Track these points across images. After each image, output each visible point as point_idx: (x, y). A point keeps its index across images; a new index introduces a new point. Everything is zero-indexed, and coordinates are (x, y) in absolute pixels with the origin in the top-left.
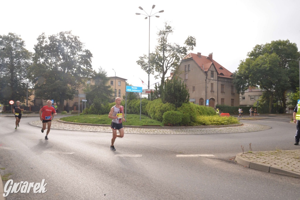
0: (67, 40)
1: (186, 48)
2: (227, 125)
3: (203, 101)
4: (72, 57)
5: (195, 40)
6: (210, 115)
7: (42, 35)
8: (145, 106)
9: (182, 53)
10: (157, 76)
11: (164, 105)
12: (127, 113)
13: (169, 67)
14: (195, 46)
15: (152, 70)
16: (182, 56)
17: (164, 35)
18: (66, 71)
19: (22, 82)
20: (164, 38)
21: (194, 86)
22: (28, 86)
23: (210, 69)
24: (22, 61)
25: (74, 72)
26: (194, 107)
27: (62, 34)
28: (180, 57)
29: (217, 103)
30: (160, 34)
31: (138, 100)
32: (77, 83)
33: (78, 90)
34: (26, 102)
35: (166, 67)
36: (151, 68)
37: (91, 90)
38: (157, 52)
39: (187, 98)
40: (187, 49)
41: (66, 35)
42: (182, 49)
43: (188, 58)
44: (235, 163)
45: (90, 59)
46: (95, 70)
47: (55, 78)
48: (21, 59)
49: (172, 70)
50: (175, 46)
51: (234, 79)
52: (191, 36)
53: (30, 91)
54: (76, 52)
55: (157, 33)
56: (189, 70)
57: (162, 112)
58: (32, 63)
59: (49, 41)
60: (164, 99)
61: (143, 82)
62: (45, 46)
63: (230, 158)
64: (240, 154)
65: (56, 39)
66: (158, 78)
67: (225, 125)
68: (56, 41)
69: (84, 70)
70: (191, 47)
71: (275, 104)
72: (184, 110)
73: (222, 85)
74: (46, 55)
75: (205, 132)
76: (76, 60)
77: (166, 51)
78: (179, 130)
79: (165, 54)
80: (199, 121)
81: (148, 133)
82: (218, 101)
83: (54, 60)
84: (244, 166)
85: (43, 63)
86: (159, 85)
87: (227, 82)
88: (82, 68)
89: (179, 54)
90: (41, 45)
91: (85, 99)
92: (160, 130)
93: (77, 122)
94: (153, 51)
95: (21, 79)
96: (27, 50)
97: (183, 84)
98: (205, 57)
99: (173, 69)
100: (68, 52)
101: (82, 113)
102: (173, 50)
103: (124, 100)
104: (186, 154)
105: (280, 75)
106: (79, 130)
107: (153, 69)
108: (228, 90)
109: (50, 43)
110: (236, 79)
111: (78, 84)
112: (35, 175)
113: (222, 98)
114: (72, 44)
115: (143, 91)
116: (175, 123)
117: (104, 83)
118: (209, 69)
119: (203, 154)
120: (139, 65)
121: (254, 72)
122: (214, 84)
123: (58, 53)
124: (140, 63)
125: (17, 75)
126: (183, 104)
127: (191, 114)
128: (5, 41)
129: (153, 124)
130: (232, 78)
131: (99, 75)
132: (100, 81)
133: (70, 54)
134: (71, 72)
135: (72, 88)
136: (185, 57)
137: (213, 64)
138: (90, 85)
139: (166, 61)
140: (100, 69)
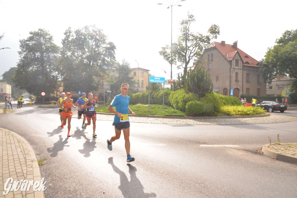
0: (92, 34)
1: (209, 37)
2: (253, 115)
3: (227, 91)
4: (96, 49)
5: (219, 28)
6: (234, 105)
7: (69, 29)
8: (168, 97)
9: (205, 42)
10: (180, 66)
11: (187, 96)
12: (150, 103)
13: (191, 57)
14: (219, 34)
15: (175, 60)
16: (205, 45)
17: (187, 25)
18: (91, 63)
19: (52, 75)
20: (186, 27)
21: (217, 75)
22: (57, 79)
23: (235, 58)
24: (52, 55)
26: (218, 97)
27: (86, 28)
28: (203, 46)
29: (242, 93)
30: (182, 23)
31: (161, 90)
32: (102, 74)
33: (102, 82)
34: (56, 93)
35: (189, 57)
36: (173, 59)
37: (114, 81)
38: (179, 42)
39: (211, 88)
40: (210, 37)
41: (91, 29)
42: (205, 38)
43: (211, 47)
44: (262, 154)
45: (113, 51)
46: (118, 62)
47: (82, 70)
48: (50, 53)
49: (195, 60)
50: (198, 35)
51: (261, 68)
52: (214, 25)
53: (59, 83)
54: (100, 44)
56: (213, 59)
57: (185, 102)
58: (60, 57)
59: (75, 35)
60: (187, 89)
61: (165, 72)
62: (71, 40)
63: (257, 150)
64: (267, 145)
65: (82, 33)
66: (180, 68)
67: (251, 115)
68: (81, 35)
69: (107, 62)
70: (215, 35)
72: (207, 100)
73: (248, 75)
74: (72, 49)
75: (230, 123)
76: (100, 53)
77: (189, 41)
78: (203, 120)
79: (187, 44)
80: (223, 111)
81: (172, 123)
82: (243, 91)
83: (80, 52)
84: (271, 158)
85: (71, 56)
86: (182, 75)
87: (253, 71)
88: (106, 60)
89: (203, 43)
90: (68, 40)
91: (110, 89)
92: (182, 120)
93: (103, 112)
94: (175, 41)
95: (50, 72)
96: (55, 44)
97: (207, 74)
98: (229, 45)
99: (196, 59)
100: (93, 44)
102: (196, 40)
103: (147, 90)
104: (210, 144)
106: (105, 119)
107: (175, 59)
108: (254, 78)
109: (76, 37)
110: (263, 67)
111: (102, 76)
112: (67, 161)
113: (247, 88)
114: (96, 37)
115: (166, 82)
116: (198, 114)
117: (127, 74)
118: (234, 57)
119: (227, 144)
120: (162, 55)
121: (282, 60)
122: (239, 73)
123: (83, 46)
124: (162, 54)
125: (47, 68)
126: (206, 94)
127: (214, 104)
128: (36, 37)
129: (176, 114)
130: (259, 66)
131: (122, 66)
132: (123, 73)
133: (95, 47)
134: (96, 64)
135: (97, 80)
136: (208, 46)
137: (238, 53)
138: (114, 77)
139: (189, 52)
140: (124, 61)
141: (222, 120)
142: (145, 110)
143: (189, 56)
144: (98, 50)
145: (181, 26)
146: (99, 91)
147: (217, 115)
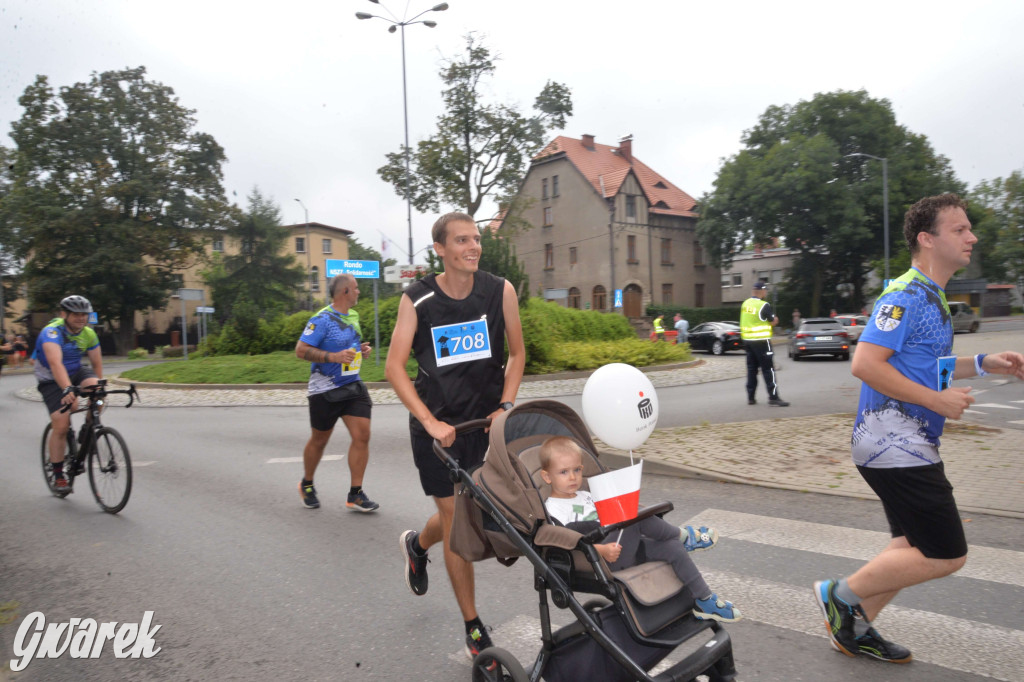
0: (131, 104)
1: (541, 124)
3: (605, 296)
4: (151, 160)
5: (570, 93)
7: (37, 84)
9: (528, 138)
13: (486, 188)
14: (570, 114)
15: (433, 198)
16: (529, 148)
17: (466, 82)
18: (135, 210)
20: (464, 86)
21: (573, 246)
23: (623, 191)
25: (164, 212)
27: (109, 80)
28: (523, 152)
29: (649, 301)
30: (454, 73)
32: (177, 249)
33: (180, 276)
35: (479, 187)
36: (427, 191)
37: (225, 273)
38: (445, 137)
40: (545, 124)
41: (125, 86)
42: (527, 125)
43: (550, 156)
45: (215, 167)
46: (235, 205)
47: (97, 237)
49: (497, 198)
50: (504, 117)
51: (700, 219)
52: (555, 84)
53: (8, 286)
54: (163, 142)
55: (440, 74)
56: (557, 194)
58: (7, 187)
59: (65, 106)
62: (50, 124)
65: (92, 100)
68: (90, 105)
69: (196, 203)
70: (557, 117)
71: (831, 294)
73: (666, 242)
76: (167, 173)
79: (471, 143)
80: (560, 358)
82: (651, 293)
83: (88, 172)
87: (679, 229)
88: (190, 199)
89: (521, 142)
90: (36, 123)
91: (211, 302)
94: (431, 133)
98: (613, 148)
99: (501, 192)
100: (138, 142)
101: (197, 353)
102: (499, 130)
105: (838, 202)
107: (433, 194)
108: (683, 253)
109: (69, 115)
111: (178, 256)
113: (664, 282)
114: (147, 115)
117: (267, 249)
118: (620, 188)
120: (388, 181)
121: (760, 195)
122: (639, 237)
123: (99, 147)
124: (389, 177)
127: (529, 339)
130: (697, 215)
131: (251, 219)
132: (256, 242)
133: (145, 151)
134: (152, 213)
135: (159, 269)
136: (539, 151)
137: (631, 172)
138: (222, 257)
139: (478, 169)
140: (256, 200)
141: (550, 383)
143: (478, 184)
144: (157, 162)
145: (448, 83)
146: (168, 309)
147: (540, 369)
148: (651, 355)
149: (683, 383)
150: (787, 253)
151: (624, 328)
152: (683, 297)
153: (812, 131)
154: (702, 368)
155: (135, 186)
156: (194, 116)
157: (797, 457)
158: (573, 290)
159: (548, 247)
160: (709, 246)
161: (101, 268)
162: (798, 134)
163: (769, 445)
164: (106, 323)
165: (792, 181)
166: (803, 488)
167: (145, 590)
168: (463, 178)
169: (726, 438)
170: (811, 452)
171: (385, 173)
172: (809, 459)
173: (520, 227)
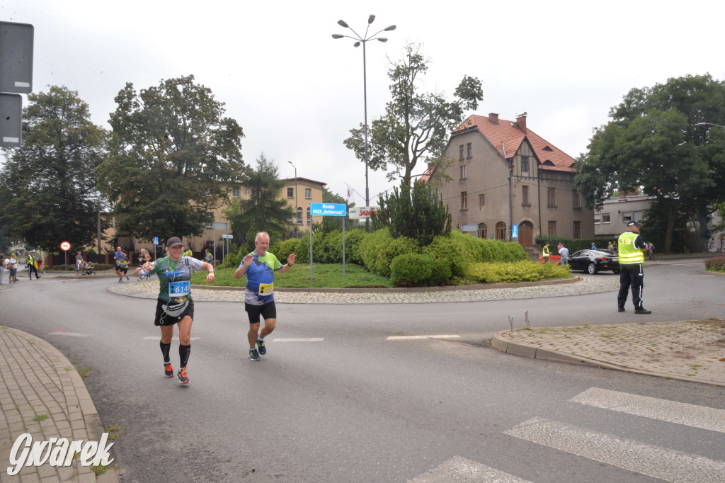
0: (184, 100)
1: (460, 106)
2: (536, 281)
3: (505, 229)
4: (195, 136)
5: (481, 84)
7: (126, 88)
8: (358, 245)
9: (450, 117)
10: (394, 173)
11: (394, 243)
12: (315, 261)
13: (419, 153)
14: (481, 99)
15: (382, 160)
16: (451, 123)
17: (406, 78)
18: (184, 169)
19: (85, 199)
20: (406, 83)
21: (482, 193)
22: (101, 208)
23: (519, 153)
24: (84, 150)
25: (202, 171)
26: (461, 245)
27: (171, 85)
28: (446, 127)
29: (539, 233)
30: (399, 72)
32: (210, 195)
33: (212, 214)
34: (96, 243)
35: (414, 153)
36: (379, 156)
37: (240, 212)
38: (391, 117)
40: (462, 106)
42: (449, 108)
43: (466, 129)
45: (236, 141)
46: (249, 166)
47: (159, 187)
48: (81, 146)
49: (427, 159)
50: (433, 102)
51: (578, 173)
52: (469, 78)
53: (104, 220)
54: (204, 124)
55: (388, 73)
56: (470, 156)
58: (105, 155)
59: (143, 103)
60: (395, 229)
62: (133, 114)
63: (485, 340)
65: (160, 98)
66: (395, 179)
67: (533, 281)
68: (159, 101)
69: (223, 165)
70: (471, 102)
71: (681, 230)
72: (437, 251)
73: (551, 191)
74: (135, 135)
76: (205, 144)
78: (426, 294)
79: (410, 121)
80: (473, 274)
82: (540, 227)
83: (156, 145)
84: (498, 350)
85: (130, 153)
87: (561, 181)
88: (219, 162)
89: (445, 120)
90: (125, 115)
91: (231, 231)
95: (82, 193)
96: (94, 124)
98: (508, 122)
99: (430, 155)
100: (188, 125)
101: (223, 265)
102: (429, 112)
104: (406, 336)
105: (687, 160)
106: (213, 299)
107: (382, 157)
108: (565, 198)
109: (145, 108)
110: (583, 173)
111: (210, 200)
113: (550, 220)
114: (194, 107)
117: (270, 195)
118: (517, 151)
120: (351, 148)
121: (625, 155)
122: (531, 187)
123: (163, 129)
124: (351, 146)
125: (74, 183)
126: (436, 239)
127: (452, 260)
128: (44, 106)
129: (369, 284)
130: (575, 170)
131: (259, 175)
132: (261, 191)
133: (192, 131)
134: (196, 172)
135: (198, 209)
136: (458, 125)
137: (526, 140)
138: (239, 201)
139: (414, 139)
140: (262, 162)
141: (466, 292)
142: (303, 277)
143: (414, 149)
144: (199, 138)
145: (394, 80)
146: (204, 236)
147: (459, 282)
148: (541, 273)
149: (566, 294)
150: (646, 198)
151: (520, 253)
152: (565, 231)
153: (666, 107)
154: (579, 284)
155: (186, 154)
156: (223, 107)
157: (660, 352)
158: (481, 225)
159: (464, 194)
160: (584, 193)
161: (162, 208)
162: (655, 109)
163: (638, 342)
164: (164, 244)
165: (650, 144)
166: (667, 376)
167: (200, 423)
168: (403, 145)
169: (603, 336)
170: (672, 348)
171: (349, 143)
172: (670, 354)
173: (444, 180)
